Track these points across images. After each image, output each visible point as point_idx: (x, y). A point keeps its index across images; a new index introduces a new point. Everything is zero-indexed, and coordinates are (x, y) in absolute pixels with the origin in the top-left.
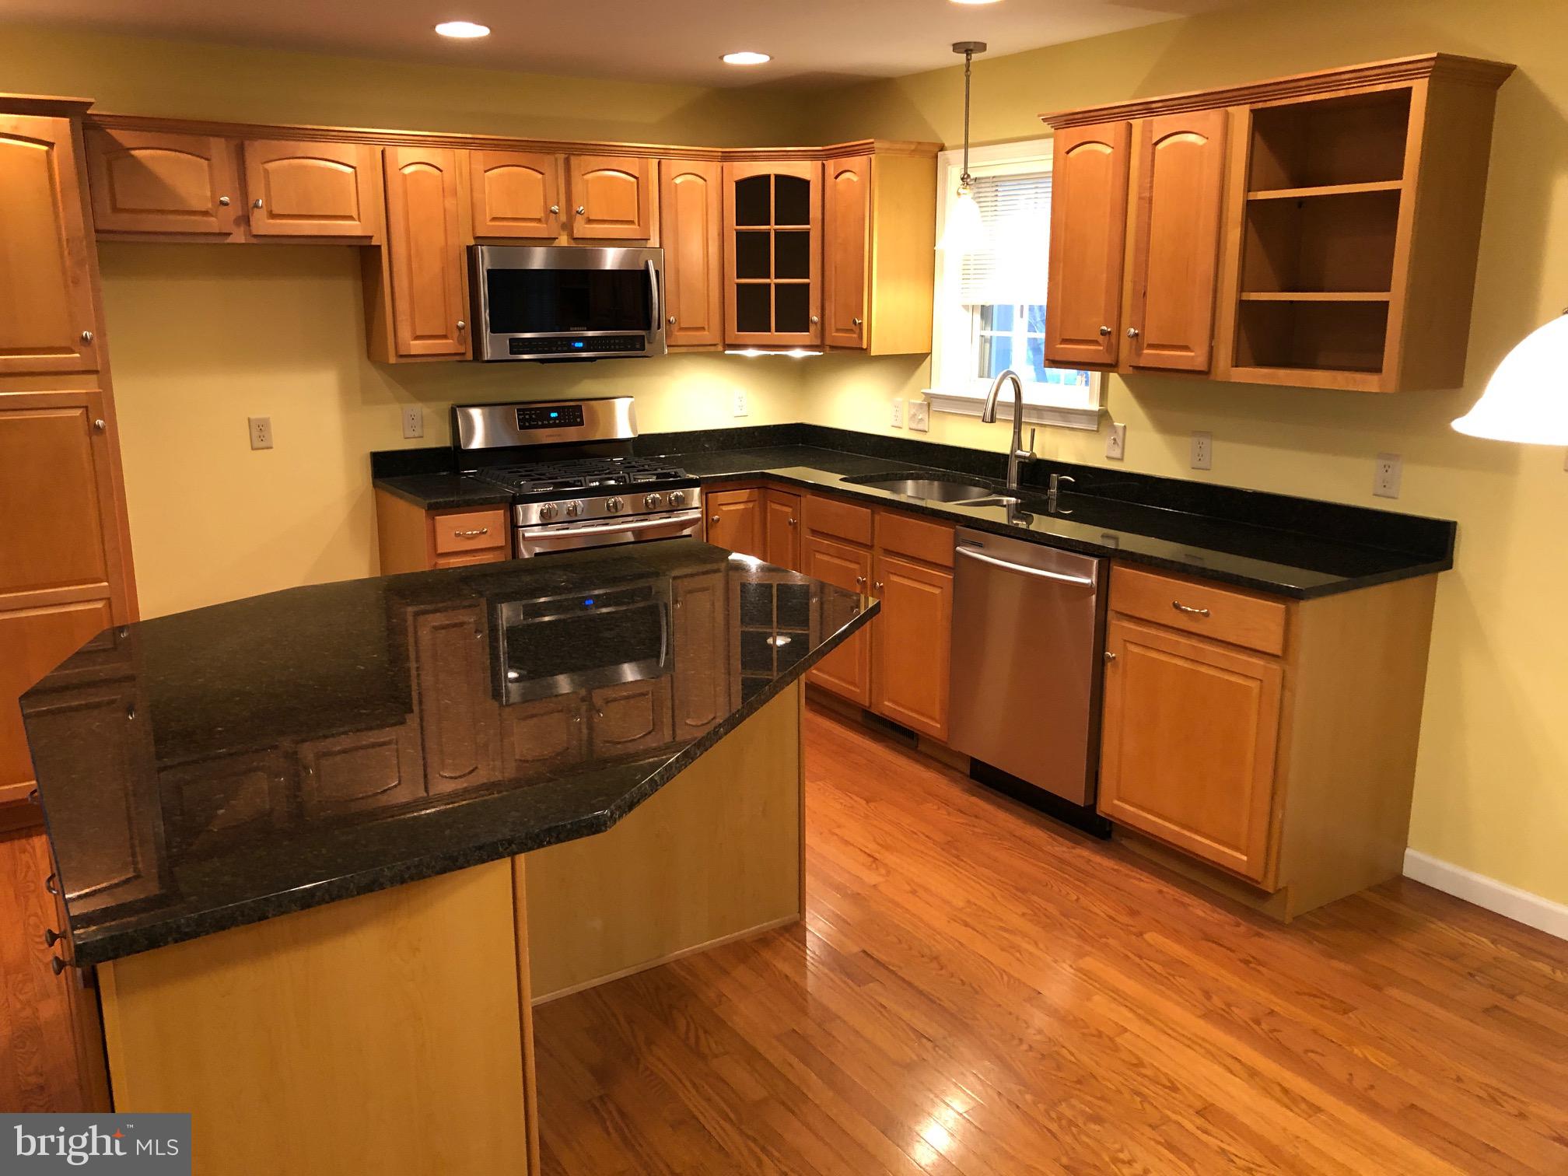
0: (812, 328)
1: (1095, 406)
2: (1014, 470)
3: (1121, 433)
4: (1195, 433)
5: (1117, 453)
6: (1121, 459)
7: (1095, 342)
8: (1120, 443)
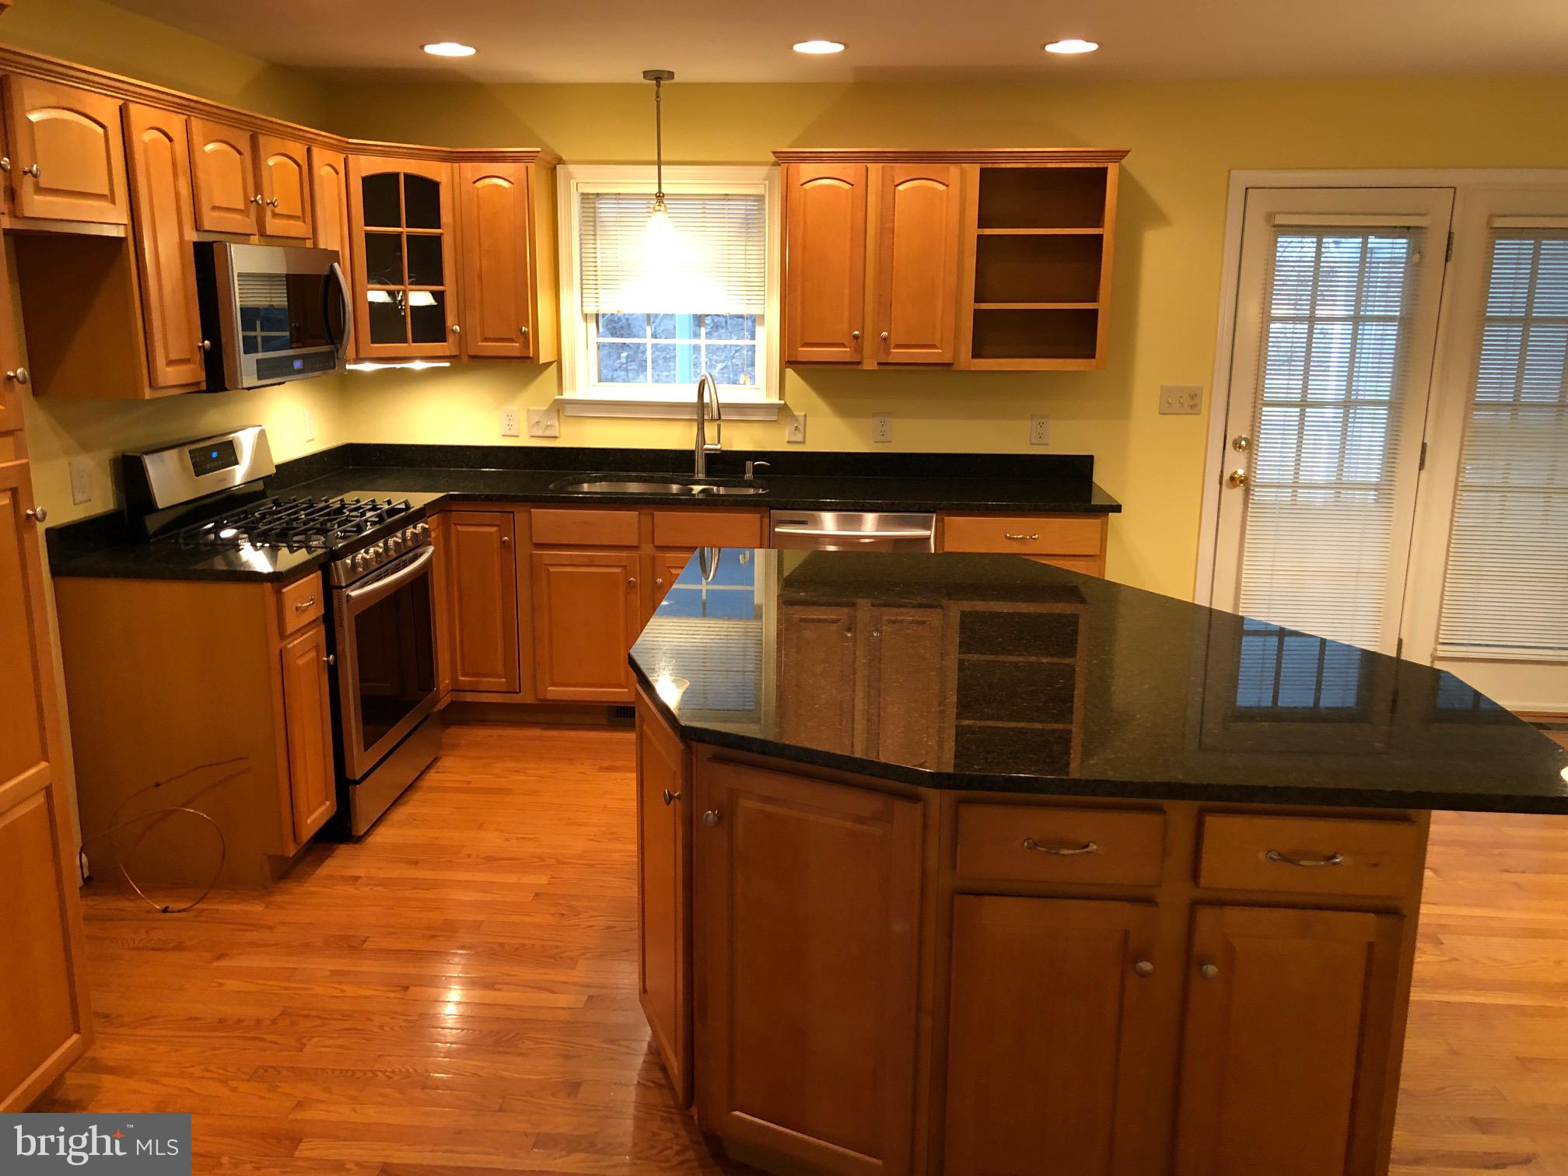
0: (451, 338)
1: (775, 400)
2: (700, 463)
3: (801, 420)
4: (874, 415)
5: (799, 437)
6: (803, 442)
7: (843, 345)
8: (802, 430)
